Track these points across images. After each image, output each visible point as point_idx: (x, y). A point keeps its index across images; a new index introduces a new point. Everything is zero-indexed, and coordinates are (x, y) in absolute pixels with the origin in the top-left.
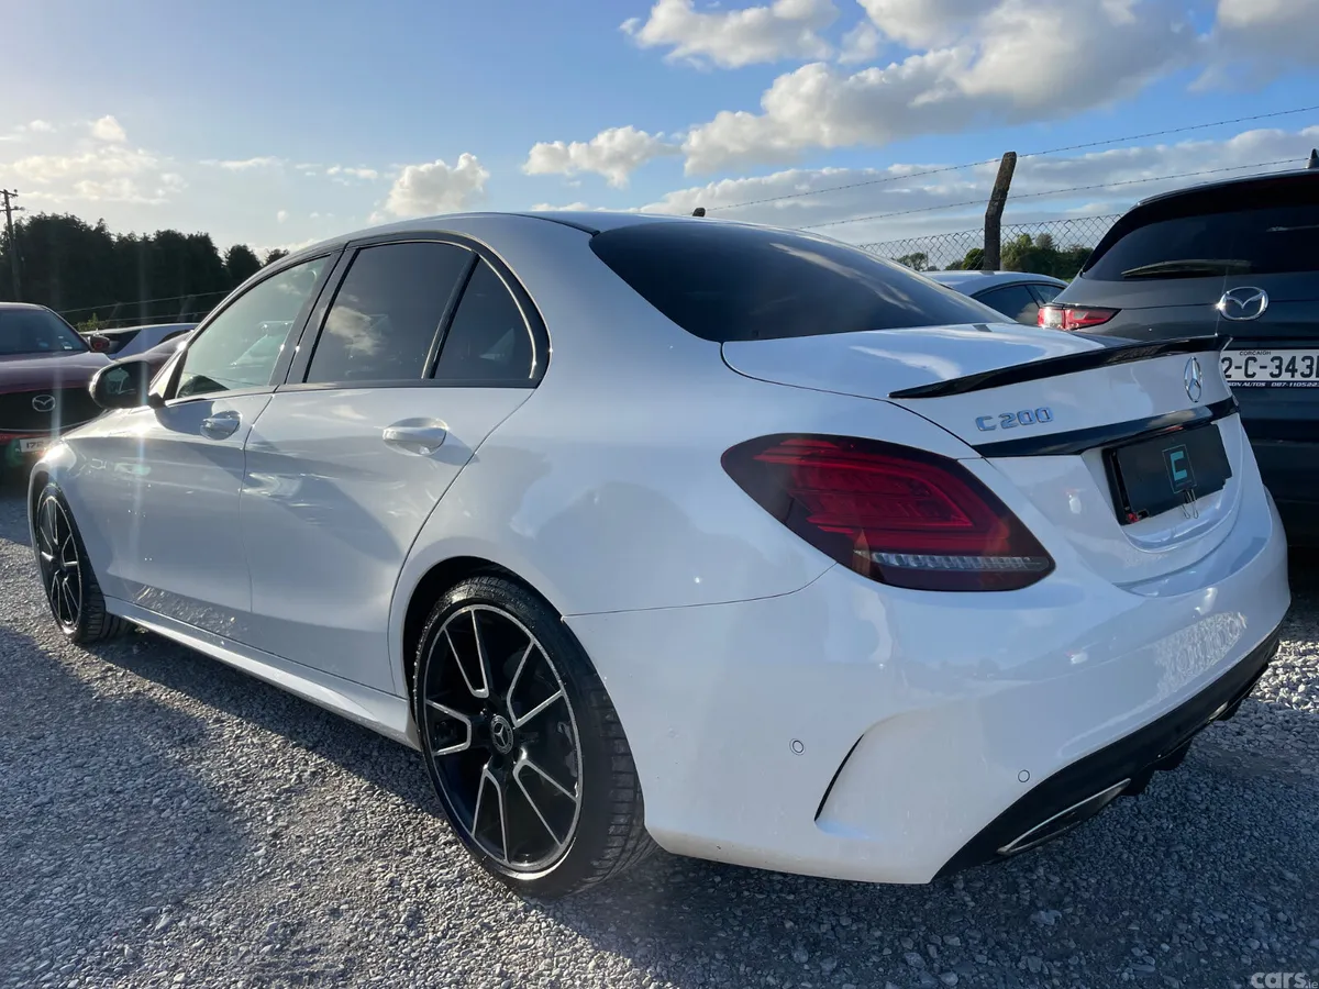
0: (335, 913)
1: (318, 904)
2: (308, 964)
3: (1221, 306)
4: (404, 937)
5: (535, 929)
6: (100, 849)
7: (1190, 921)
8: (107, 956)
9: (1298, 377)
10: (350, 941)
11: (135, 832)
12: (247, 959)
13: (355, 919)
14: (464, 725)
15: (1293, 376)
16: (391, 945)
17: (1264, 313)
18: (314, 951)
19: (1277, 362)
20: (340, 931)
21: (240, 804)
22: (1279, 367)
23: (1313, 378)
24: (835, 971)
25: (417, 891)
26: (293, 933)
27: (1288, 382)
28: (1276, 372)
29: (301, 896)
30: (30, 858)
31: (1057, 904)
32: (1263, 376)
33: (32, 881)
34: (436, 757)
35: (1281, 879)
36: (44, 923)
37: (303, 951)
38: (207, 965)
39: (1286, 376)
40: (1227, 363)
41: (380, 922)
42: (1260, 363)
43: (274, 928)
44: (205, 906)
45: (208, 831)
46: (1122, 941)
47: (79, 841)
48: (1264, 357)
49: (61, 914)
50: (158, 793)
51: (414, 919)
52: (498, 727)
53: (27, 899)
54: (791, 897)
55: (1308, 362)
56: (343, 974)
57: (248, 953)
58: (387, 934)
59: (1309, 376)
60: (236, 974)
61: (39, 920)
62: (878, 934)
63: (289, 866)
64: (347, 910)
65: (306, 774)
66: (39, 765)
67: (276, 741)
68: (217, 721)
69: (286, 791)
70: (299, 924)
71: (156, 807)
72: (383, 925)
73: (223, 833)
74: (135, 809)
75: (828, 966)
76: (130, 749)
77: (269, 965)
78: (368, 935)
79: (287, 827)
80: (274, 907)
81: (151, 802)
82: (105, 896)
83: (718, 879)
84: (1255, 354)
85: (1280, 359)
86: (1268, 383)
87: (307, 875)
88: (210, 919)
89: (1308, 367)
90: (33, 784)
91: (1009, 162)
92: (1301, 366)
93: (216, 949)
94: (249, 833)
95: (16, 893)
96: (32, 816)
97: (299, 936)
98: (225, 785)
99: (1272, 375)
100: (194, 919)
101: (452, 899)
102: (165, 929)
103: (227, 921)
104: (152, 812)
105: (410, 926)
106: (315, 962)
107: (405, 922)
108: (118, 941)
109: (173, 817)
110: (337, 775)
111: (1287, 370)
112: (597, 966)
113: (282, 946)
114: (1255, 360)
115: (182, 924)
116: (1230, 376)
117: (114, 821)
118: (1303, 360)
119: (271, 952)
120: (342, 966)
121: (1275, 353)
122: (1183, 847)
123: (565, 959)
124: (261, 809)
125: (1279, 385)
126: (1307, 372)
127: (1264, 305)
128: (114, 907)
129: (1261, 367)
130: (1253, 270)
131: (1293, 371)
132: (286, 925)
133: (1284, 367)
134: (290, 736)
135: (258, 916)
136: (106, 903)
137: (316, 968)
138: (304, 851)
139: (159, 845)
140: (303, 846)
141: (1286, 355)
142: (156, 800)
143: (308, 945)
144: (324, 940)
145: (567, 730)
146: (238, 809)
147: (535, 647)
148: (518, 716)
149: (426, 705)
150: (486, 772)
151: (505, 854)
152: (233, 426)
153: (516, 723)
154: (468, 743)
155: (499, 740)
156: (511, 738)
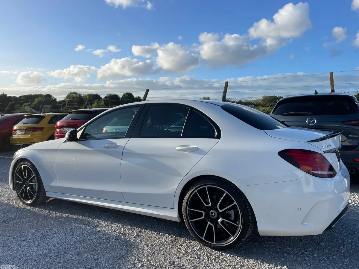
1: (173, 257)
3: (307, 122)
4: (200, 261)
5: (227, 257)
6: (103, 252)
7: (346, 242)
10: (189, 263)
11: (107, 248)
13: (185, 259)
14: (202, 213)
16: (199, 263)
17: (316, 123)
18: (183, 266)
24: (293, 257)
26: (174, 263)
29: (167, 256)
30: (85, 256)
31: (322, 242)
33: (93, 261)
34: (191, 222)
35: (355, 234)
44: (146, 260)
45: (127, 246)
46: (337, 246)
47: (95, 251)
50: (103, 239)
51: (199, 258)
52: (212, 213)
53: (97, 265)
54: (274, 245)
58: (196, 261)
62: (296, 250)
63: (157, 250)
64: (182, 257)
65: (137, 231)
67: (120, 225)
68: (97, 222)
69: (137, 235)
70: (173, 261)
71: (106, 242)
73: (132, 246)
74: (101, 243)
75: (292, 256)
76: (81, 230)
78: (192, 261)
79: (146, 243)
80: (163, 259)
81: (103, 241)
82: (118, 261)
83: (256, 244)
87: (163, 252)
88: (151, 263)
91: (227, 83)
94: (138, 245)
96: (73, 247)
97: (176, 263)
98: (119, 236)
100: (147, 263)
101: (203, 253)
103: (155, 263)
109: (114, 244)
110: (145, 231)
112: (247, 262)
115: (145, 264)
117: (99, 246)
122: (334, 230)
123: (239, 261)
124: (135, 240)
127: (316, 122)
130: (312, 115)
132: (171, 262)
134: (123, 224)
136: (120, 263)
139: (117, 250)
140: (155, 246)
143: (180, 265)
144: (183, 263)
145: (230, 212)
146: (129, 240)
147: (227, 194)
148: (221, 210)
149: (188, 210)
150: (209, 223)
151: (215, 242)
152: (116, 146)
153: (220, 211)
154: (203, 217)
155: (212, 215)
156: (216, 214)
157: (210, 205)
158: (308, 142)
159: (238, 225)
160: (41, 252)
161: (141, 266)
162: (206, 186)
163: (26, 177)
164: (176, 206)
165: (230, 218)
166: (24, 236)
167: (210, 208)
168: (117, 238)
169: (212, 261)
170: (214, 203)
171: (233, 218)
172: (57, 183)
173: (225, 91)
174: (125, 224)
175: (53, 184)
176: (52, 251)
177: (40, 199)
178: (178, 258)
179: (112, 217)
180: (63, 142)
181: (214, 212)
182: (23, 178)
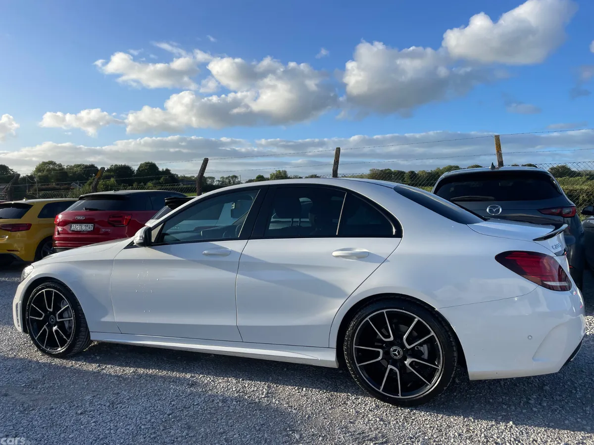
1: (341, 421)
3: (488, 210)
5: (422, 415)
17: (501, 213)
18: (363, 433)
20: (362, 426)
24: (516, 409)
29: (332, 420)
31: (545, 385)
34: (359, 366)
44: (304, 429)
46: (568, 390)
51: (382, 420)
52: (395, 350)
58: (379, 424)
62: (515, 399)
64: (355, 421)
65: (266, 387)
67: (233, 380)
68: (191, 377)
69: (268, 393)
75: (514, 408)
76: (172, 391)
81: (218, 405)
83: (455, 394)
88: (313, 432)
96: (174, 418)
98: (239, 395)
106: (369, 435)
110: (277, 386)
112: (454, 420)
115: (304, 435)
123: (442, 420)
127: (501, 210)
130: (495, 200)
134: (236, 377)
137: (372, 436)
140: (306, 408)
143: (359, 432)
144: (361, 429)
145: (421, 349)
146: (259, 402)
147: (419, 321)
148: (409, 345)
149: (355, 348)
150: (390, 367)
151: (400, 394)
152: (227, 253)
153: (409, 347)
154: (380, 358)
155: (395, 355)
156: (402, 353)
157: (392, 338)
158: (534, 240)
159: (438, 367)
160: (123, 430)
161: (300, 439)
162: (384, 311)
163: (51, 310)
164: (334, 344)
165: (423, 357)
166: (77, 407)
167: (391, 344)
168: (239, 400)
169: (404, 423)
170: (398, 335)
171: (426, 356)
172: (116, 317)
173: (336, 162)
174: (240, 379)
175: (107, 319)
176: (142, 427)
177: (78, 346)
178: (351, 423)
179: (212, 369)
180: (124, 249)
181: (399, 349)
182: (45, 311)
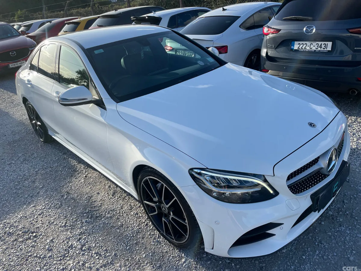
0: (98, 193)
1: (95, 192)
2: (94, 204)
4: (112, 198)
6: (51, 181)
8: (56, 205)
9: (322, 49)
10: (101, 199)
12: (82, 204)
13: (102, 195)
15: (321, 49)
16: (109, 200)
17: (314, 33)
18: (95, 202)
19: (317, 45)
20: (99, 198)
21: (78, 169)
22: (318, 46)
23: (326, 49)
25: (114, 188)
26: (91, 198)
27: (320, 50)
28: (317, 47)
29: (92, 190)
30: (37, 184)
32: (314, 49)
33: (38, 189)
36: (42, 198)
37: (93, 202)
38: (75, 206)
39: (319, 49)
40: (306, 45)
41: (107, 195)
42: (313, 45)
43: (87, 197)
44: (73, 193)
45: (72, 176)
47: (46, 179)
48: (315, 44)
49: (45, 196)
50: (60, 167)
53: (38, 193)
55: (325, 45)
56: (100, 206)
57: (82, 203)
58: (108, 198)
59: (325, 49)
60: (80, 207)
61: (41, 198)
63: (89, 183)
66: (34, 161)
70: (92, 196)
71: (61, 171)
72: (108, 196)
73: (75, 176)
77: (87, 205)
78: (105, 198)
79: (88, 174)
80: (86, 193)
82: (53, 192)
84: (312, 42)
85: (318, 44)
86: (315, 50)
87: (93, 185)
88: (74, 196)
89: (325, 46)
90: (34, 166)
92: (323, 46)
93: (76, 202)
94: (80, 176)
95: (36, 192)
97: (92, 199)
98: (74, 165)
99: (316, 48)
100: (71, 196)
102: (66, 198)
103: (78, 196)
104: (60, 172)
105: (113, 196)
106: (95, 204)
107: (112, 195)
108: (57, 201)
109: (64, 173)
111: (320, 47)
113: (89, 201)
114: (312, 44)
115: (69, 197)
116: (306, 48)
117: (52, 174)
118: (324, 44)
119: (87, 202)
120: (100, 205)
121: (317, 42)
124: (82, 170)
125: (317, 51)
126: (324, 48)
127: (314, 31)
128: (55, 194)
129: (314, 46)
131: (321, 47)
132: (89, 197)
133: (319, 46)
135: (83, 195)
136: (54, 193)
137: (95, 205)
138: (91, 180)
139: (62, 180)
141: (320, 43)
142: (60, 169)
143: (93, 201)
144: (97, 199)
146: (77, 170)
